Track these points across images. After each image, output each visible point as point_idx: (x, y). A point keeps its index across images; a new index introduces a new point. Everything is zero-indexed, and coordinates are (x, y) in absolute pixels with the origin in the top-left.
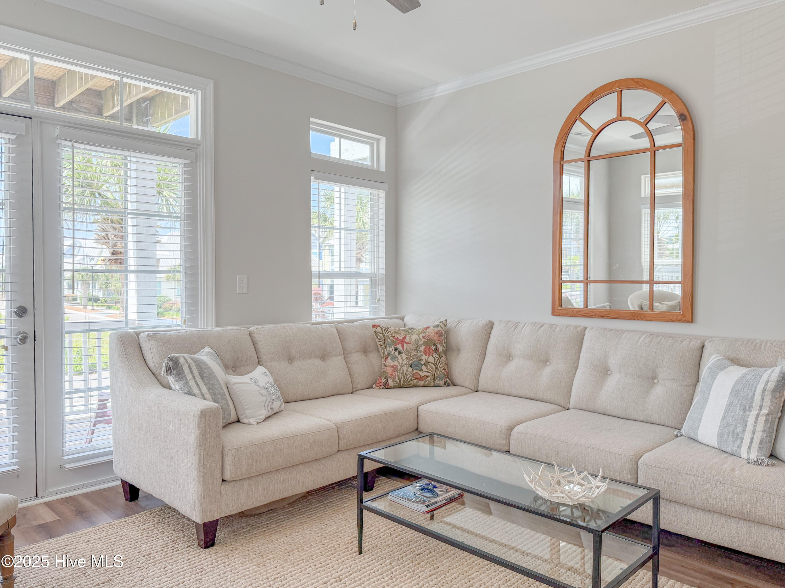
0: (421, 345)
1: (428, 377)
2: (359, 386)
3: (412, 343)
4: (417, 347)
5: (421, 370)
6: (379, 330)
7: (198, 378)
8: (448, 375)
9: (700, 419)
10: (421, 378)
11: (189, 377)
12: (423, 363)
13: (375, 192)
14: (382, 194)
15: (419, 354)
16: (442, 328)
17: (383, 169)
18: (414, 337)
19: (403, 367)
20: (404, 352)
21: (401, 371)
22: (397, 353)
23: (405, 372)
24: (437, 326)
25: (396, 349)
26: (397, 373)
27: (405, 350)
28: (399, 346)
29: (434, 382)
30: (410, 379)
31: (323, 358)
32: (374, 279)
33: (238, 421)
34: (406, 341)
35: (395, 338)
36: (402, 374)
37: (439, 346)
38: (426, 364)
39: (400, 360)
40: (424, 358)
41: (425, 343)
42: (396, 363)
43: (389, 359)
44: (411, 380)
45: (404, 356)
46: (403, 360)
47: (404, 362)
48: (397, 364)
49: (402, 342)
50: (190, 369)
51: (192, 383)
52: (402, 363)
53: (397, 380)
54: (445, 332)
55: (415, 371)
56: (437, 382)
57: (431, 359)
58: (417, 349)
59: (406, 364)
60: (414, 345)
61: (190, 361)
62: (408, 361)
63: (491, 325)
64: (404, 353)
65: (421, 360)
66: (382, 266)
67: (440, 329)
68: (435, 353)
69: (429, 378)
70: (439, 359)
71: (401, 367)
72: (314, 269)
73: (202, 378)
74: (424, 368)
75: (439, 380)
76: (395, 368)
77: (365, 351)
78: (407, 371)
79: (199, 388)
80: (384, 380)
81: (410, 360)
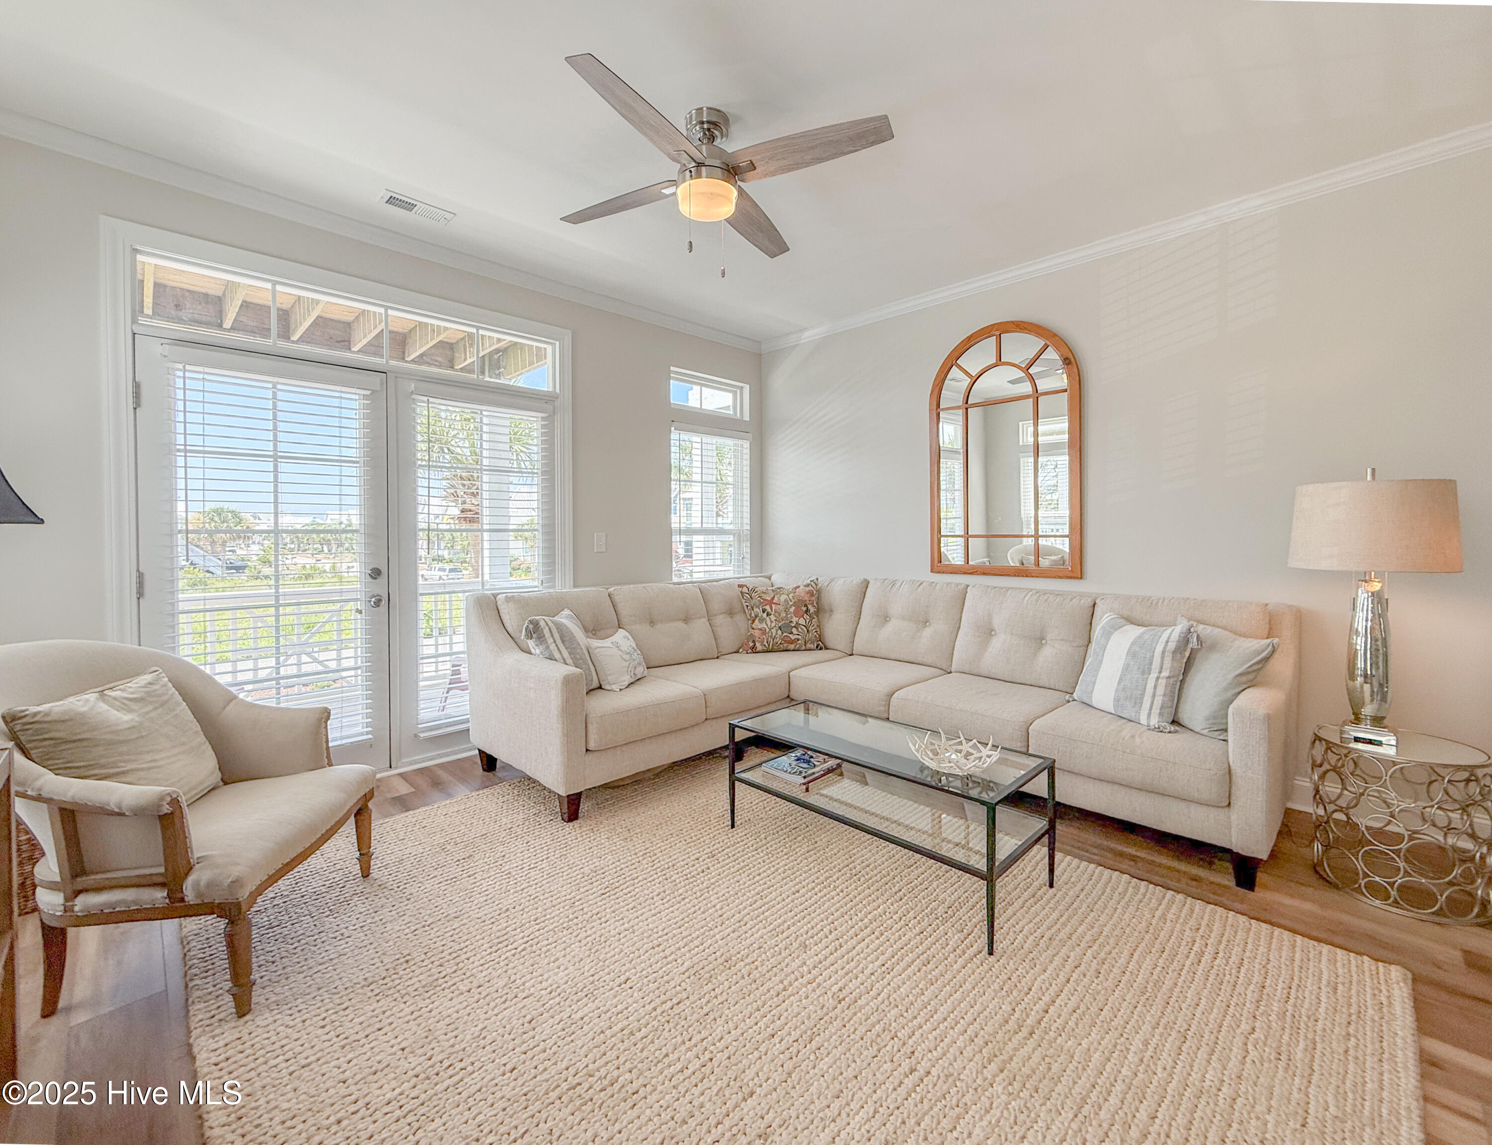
0: (791, 606)
1: (798, 640)
2: (725, 651)
3: (781, 604)
4: (786, 608)
5: (792, 633)
6: (745, 590)
7: (559, 642)
8: (820, 638)
9: (1094, 683)
10: (791, 642)
11: (550, 640)
12: (793, 625)
13: (740, 442)
14: (746, 444)
15: (789, 616)
16: (813, 588)
17: (747, 418)
18: (783, 598)
19: (772, 630)
20: (772, 613)
21: (770, 634)
22: (765, 615)
23: (774, 634)
24: (808, 585)
25: (764, 611)
26: (766, 636)
28: (768, 608)
29: (805, 645)
30: (779, 642)
31: (686, 620)
32: (738, 535)
33: (600, 687)
34: (774, 601)
35: (762, 599)
36: (771, 637)
37: (810, 607)
38: (796, 626)
39: (769, 623)
40: (795, 619)
41: (795, 604)
42: (764, 625)
43: (757, 621)
44: (780, 644)
45: (773, 618)
46: (772, 622)
47: (773, 625)
48: (766, 626)
49: (771, 603)
50: (551, 632)
51: (553, 647)
52: (771, 626)
53: (765, 643)
54: (816, 591)
55: (785, 634)
56: (809, 646)
57: (802, 621)
58: (786, 610)
59: (775, 626)
60: (783, 606)
61: (550, 624)
62: (777, 623)
63: (866, 584)
64: (772, 615)
65: (791, 622)
66: (747, 521)
67: (810, 588)
68: (806, 615)
69: (800, 642)
70: (811, 620)
71: (770, 629)
72: (675, 525)
73: (563, 642)
74: (794, 630)
75: (810, 643)
76: (763, 631)
77: (730, 613)
78: (777, 634)
79: (560, 652)
80: (751, 644)
81: (779, 622)
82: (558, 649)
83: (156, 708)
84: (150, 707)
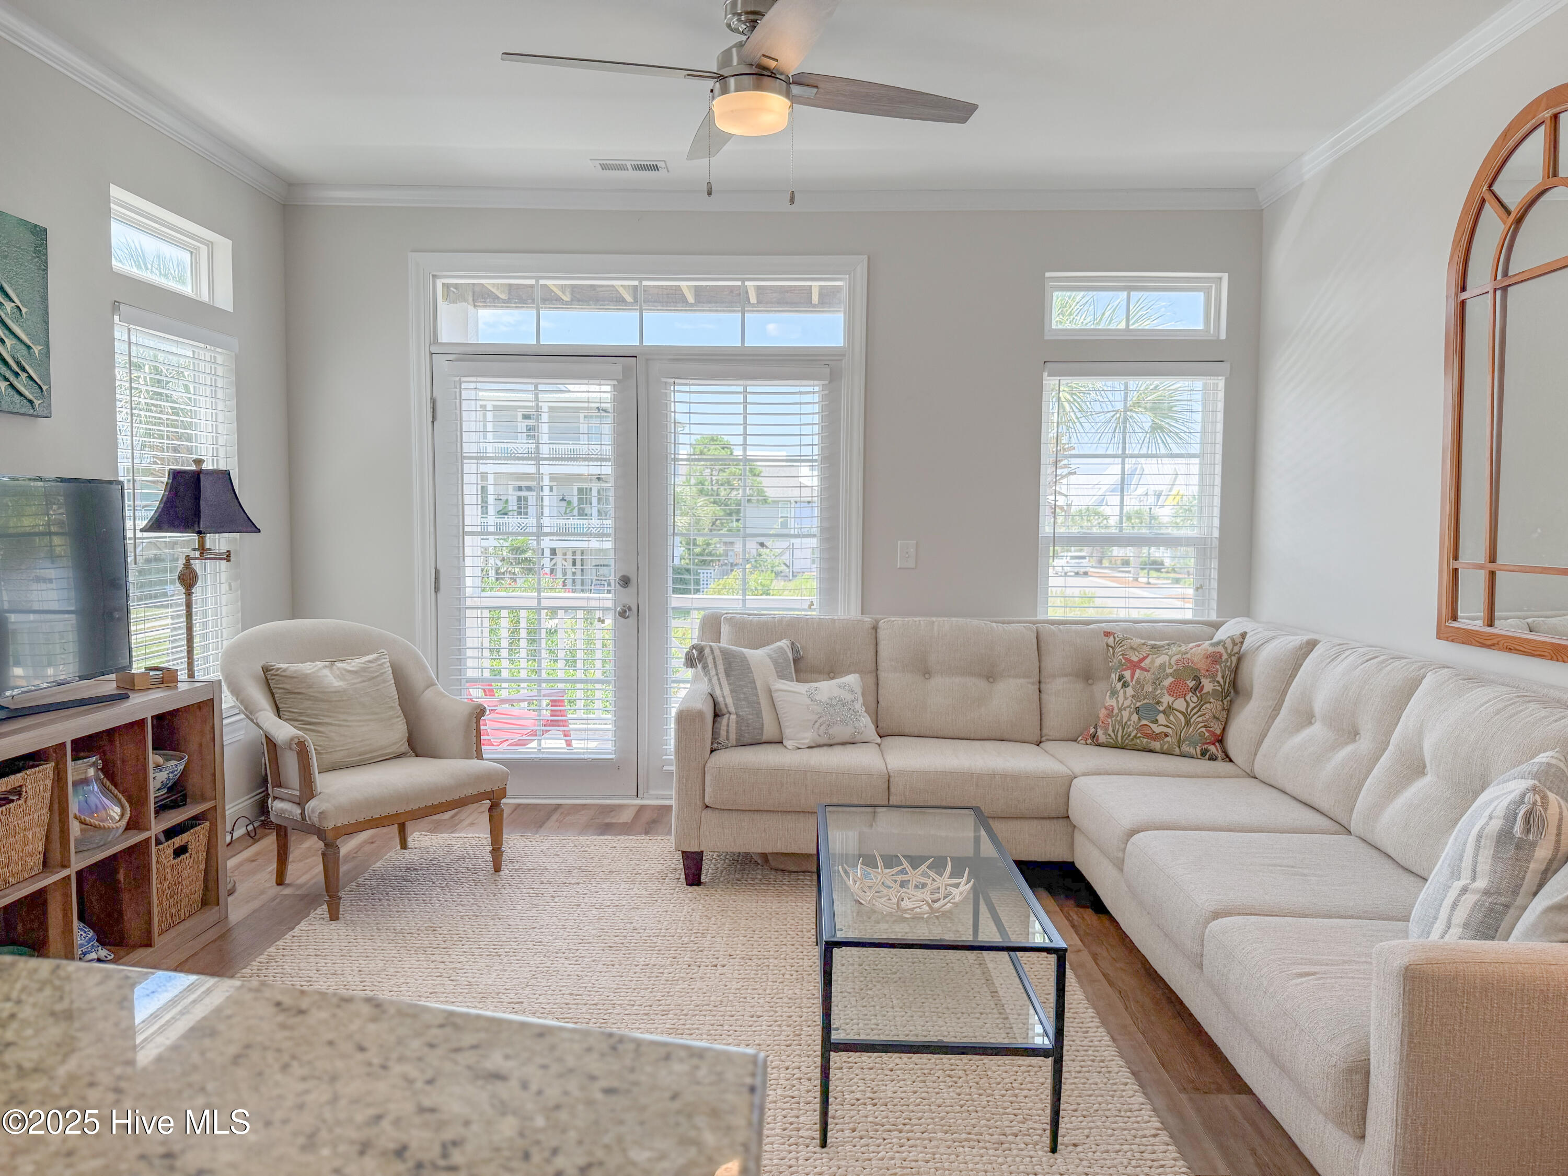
0: (1167, 676)
1: (1166, 736)
2: (1053, 735)
3: (1152, 671)
4: (1158, 679)
5: (1156, 721)
6: (1111, 640)
8: (1220, 740)
10: (1155, 737)
12: (1161, 708)
14: (1221, 383)
15: (1158, 692)
16: (1226, 649)
17: (1223, 336)
18: (1159, 661)
19: (1123, 712)
20: (1131, 684)
21: (1119, 718)
22: (1119, 685)
23: (1124, 720)
24: (1220, 645)
25: (1121, 678)
26: (1113, 721)
27: (1134, 682)
28: (1127, 674)
29: (1179, 747)
30: (1133, 734)
31: (989, 677)
32: (1200, 545)
33: (778, 742)
34: (1143, 665)
35: (1125, 659)
36: (1120, 722)
37: (1206, 681)
38: (1168, 711)
39: (1121, 699)
40: (1167, 699)
41: (1176, 672)
42: (1113, 702)
44: (1135, 737)
45: (1130, 691)
46: (1126, 698)
47: (1127, 703)
48: (1115, 704)
49: (1134, 666)
50: (715, 662)
52: (1123, 704)
53: (1110, 732)
54: (1230, 655)
55: (1144, 722)
56: (1185, 748)
57: (1180, 704)
59: (1129, 707)
60: (1153, 674)
61: (717, 652)
62: (1134, 701)
63: (1311, 646)
64: (1130, 687)
65: (1158, 703)
66: (1216, 522)
67: (1220, 649)
68: (1191, 694)
69: (1168, 739)
70: (1200, 705)
71: (1120, 710)
72: (1045, 529)
74: (1161, 718)
75: (1189, 745)
76: (1111, 712)
78: (1129, 719)
79: (721, 689)
80: (1092, 730)
81: (1139, 700)
82: (720, 684)
83: (364, 681)
84: (360, 680)
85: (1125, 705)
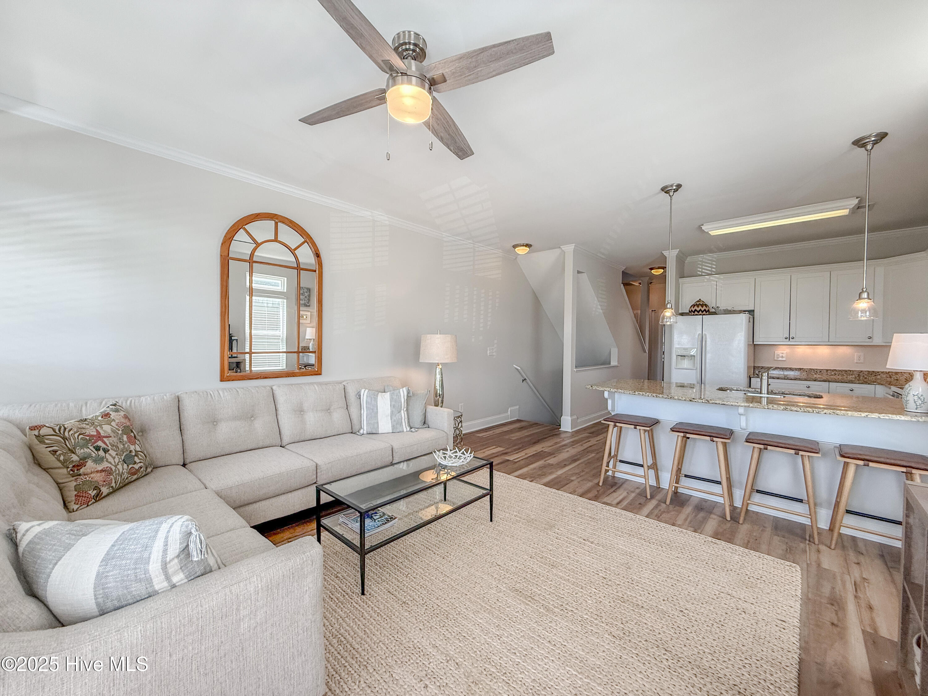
0: (123, 434)
3: (111, 435)
4: (120, 439)
5: (135, 463)
6: (45, 431)
10: (136, 473)
12: (134, 454)
15: (126, 446)
18: (106, 428)
19: (118, 467)
20: (109, 448)
21: (117, 472)
22: (101, 453)
23: (121, 472)
25: (96, 447)
26: (113, 476)
27: (110, 446)
28: (100, 443)
34: (102, 434)
35: (87, 436)
36: (118, 474)
38: (137, 454)
39: (110, 460)
40: (132, 448)
42: (104, 465)
43: (90, 464)
44: (127, 477)
45: (112, 452)
46: (114, 458)
47: (117, 460)
48: (108, 465)
49: (99, 437)
52: (115, 462)
53: (111, 484)
55: (130, 466)
57: (137, 447)
58: (121, 440)
59: (119, 462)
60: (114, 437)
62: (119, 457)
63: (178, 399)
64: (111, 450)
65: (131, 451)
68: (137, 440)
69: (142, 469)
71: (115, 466)
74: (138, 460)
76: (108, 472)
78: (123, 469)
80: (93, 492)
81: (121, 455)
85: (117, 462)
